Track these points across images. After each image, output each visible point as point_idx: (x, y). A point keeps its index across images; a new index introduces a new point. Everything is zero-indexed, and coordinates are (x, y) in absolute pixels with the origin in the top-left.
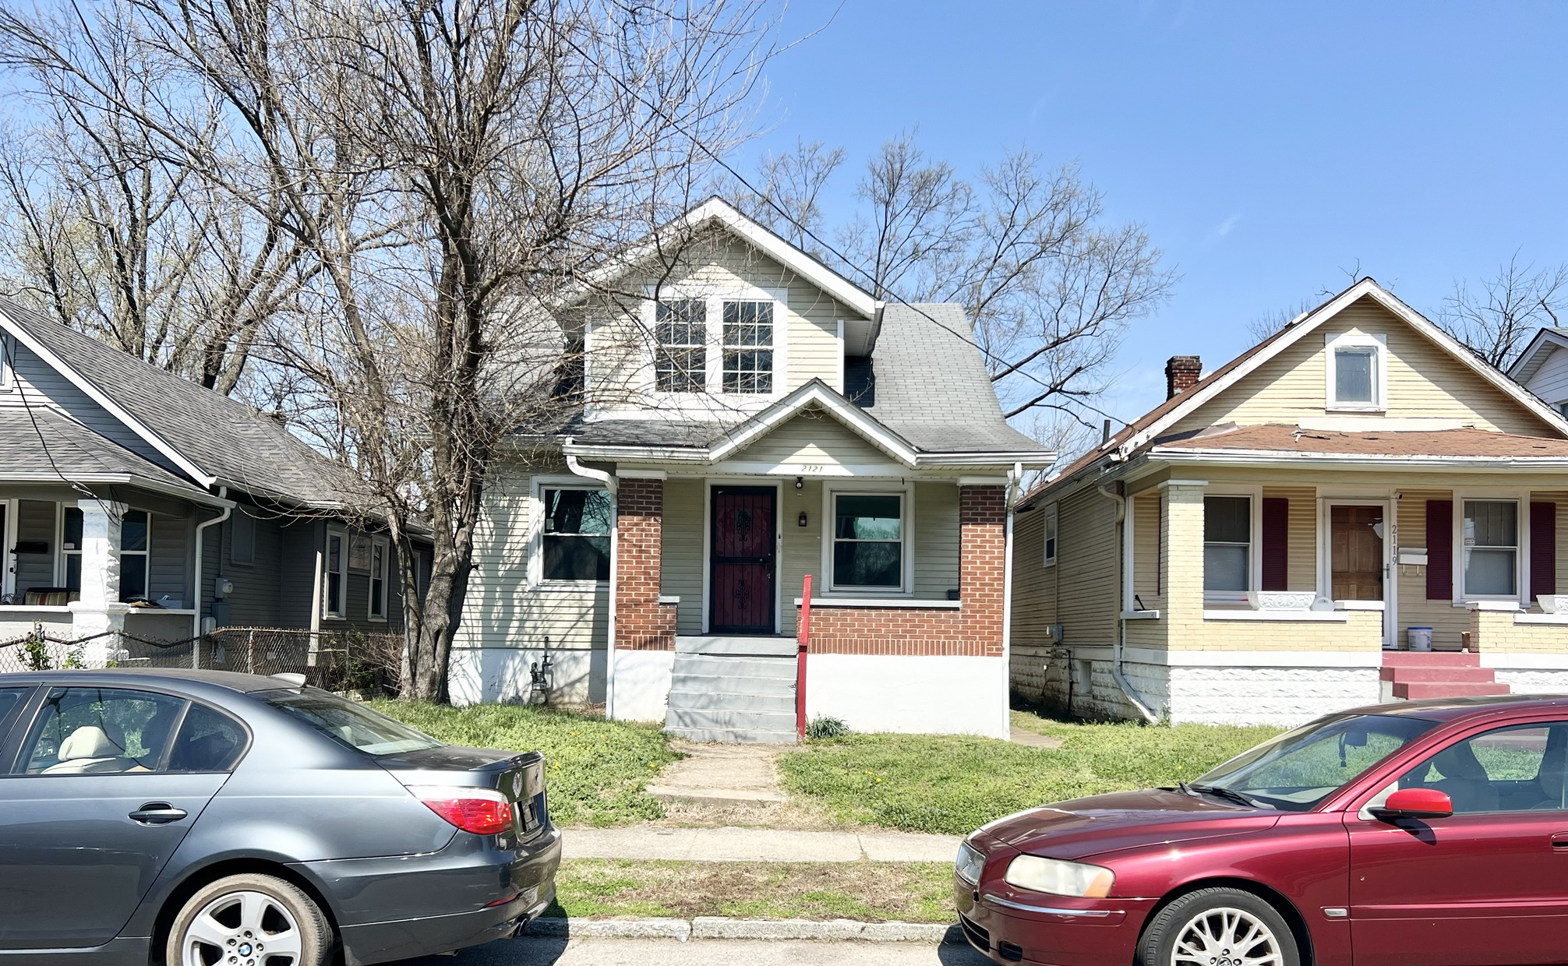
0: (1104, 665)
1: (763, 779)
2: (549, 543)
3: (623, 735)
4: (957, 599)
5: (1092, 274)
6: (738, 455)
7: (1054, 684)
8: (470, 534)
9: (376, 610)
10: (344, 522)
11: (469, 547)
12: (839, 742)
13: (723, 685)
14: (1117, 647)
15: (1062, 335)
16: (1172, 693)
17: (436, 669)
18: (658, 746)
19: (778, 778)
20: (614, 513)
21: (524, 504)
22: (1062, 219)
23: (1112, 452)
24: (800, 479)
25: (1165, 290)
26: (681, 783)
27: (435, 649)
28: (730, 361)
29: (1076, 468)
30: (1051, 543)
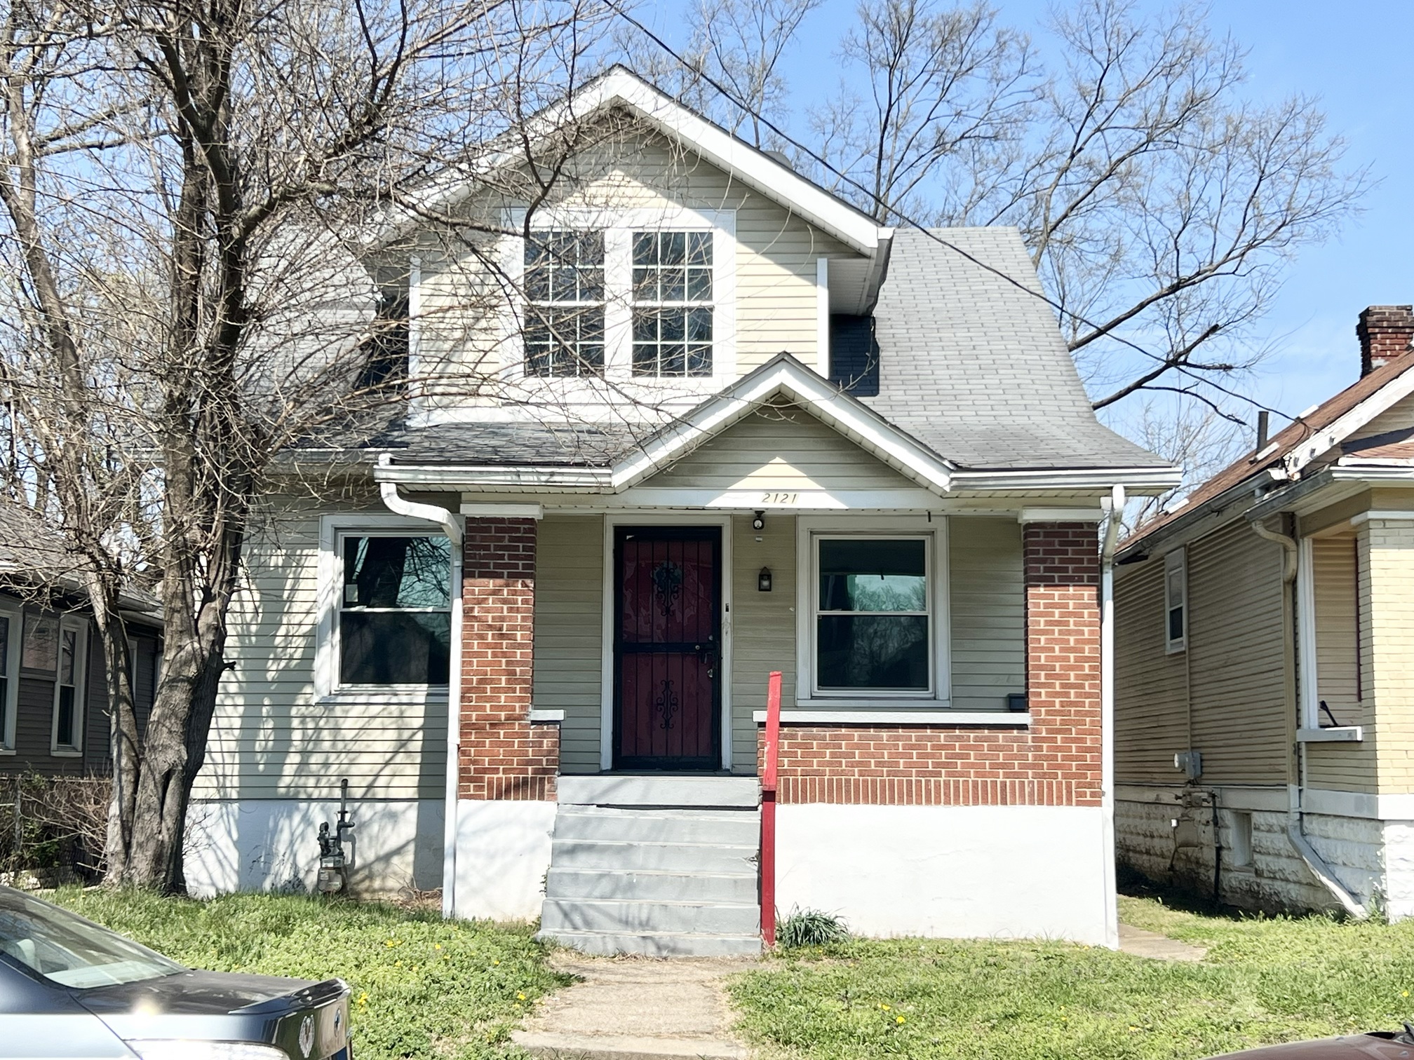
0: (1272, 819)
1: (706, 1019)
2: (350, 624)
3: (472, 945)
4: (1024, 709)
5: (1232, 176)
6: (658, 478)
7: (1190, 850)
8: (224, 611)
9: (65, 737)
10: (17, 595)
11: (220, 634)
12: (831, 953)
13: (638, 858)
14: (1293, 788)
15: (1185, 273)
16: (1388, 865)
17: (165, 836)
18: (529, 964)
19: (731, 1017)
20: (457, 575)
21: (311, 562)
22: (1179, 90)
23: (1273, 465)
24: (759, 514)
25: (1352, 201)
26: (570, 1027)
27: (162, 803)
28: (644, 327)
29: (1214, 491)
30: (1176, 614)
